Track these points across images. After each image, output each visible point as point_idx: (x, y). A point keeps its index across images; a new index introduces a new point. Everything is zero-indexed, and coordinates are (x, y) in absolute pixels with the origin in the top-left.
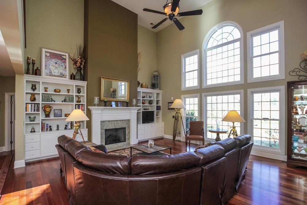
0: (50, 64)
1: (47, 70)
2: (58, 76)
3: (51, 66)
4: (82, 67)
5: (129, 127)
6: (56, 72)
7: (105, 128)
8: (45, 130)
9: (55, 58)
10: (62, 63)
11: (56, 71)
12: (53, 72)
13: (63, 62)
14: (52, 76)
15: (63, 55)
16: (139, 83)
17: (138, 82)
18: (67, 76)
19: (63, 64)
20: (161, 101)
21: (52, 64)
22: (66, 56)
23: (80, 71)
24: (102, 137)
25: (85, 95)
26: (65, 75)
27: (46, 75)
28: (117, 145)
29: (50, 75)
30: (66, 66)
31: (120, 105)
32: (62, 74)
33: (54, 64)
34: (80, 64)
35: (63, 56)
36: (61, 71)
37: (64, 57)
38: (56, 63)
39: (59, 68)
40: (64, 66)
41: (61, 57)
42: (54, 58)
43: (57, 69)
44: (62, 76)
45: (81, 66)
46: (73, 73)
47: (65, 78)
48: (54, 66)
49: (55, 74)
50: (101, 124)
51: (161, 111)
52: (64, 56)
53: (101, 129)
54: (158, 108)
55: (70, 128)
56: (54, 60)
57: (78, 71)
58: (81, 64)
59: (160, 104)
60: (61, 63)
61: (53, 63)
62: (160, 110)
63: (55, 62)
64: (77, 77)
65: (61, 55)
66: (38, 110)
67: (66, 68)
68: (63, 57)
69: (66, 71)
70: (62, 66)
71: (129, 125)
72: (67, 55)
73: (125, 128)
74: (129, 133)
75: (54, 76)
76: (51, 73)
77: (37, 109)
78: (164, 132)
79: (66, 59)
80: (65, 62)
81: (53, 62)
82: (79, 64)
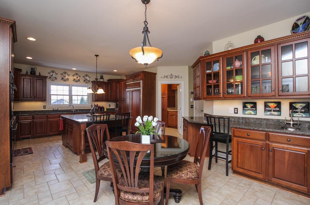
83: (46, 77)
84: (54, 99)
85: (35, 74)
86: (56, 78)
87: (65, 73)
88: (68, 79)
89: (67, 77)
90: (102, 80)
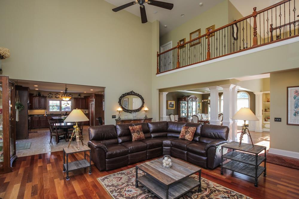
83: (46, 97)
84: (51, 108)
85: (40, 95)
86: (52, 97)
87: (57, 94)
88: (59, 97)
89: (58, 96)
90: (79, 97)
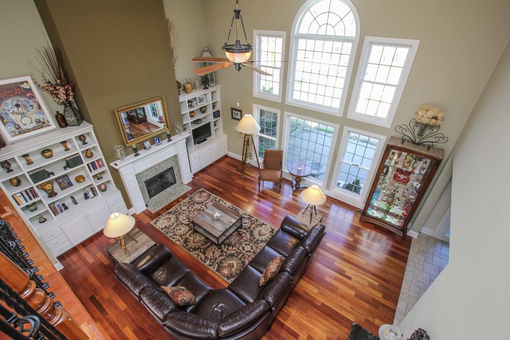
0: (8, 112)
1: (9, 125)
2: (34, 129)
3: (11, 116)
4: (71, 99)
5: (177, 164)
6: (27, 122)
7: (145, 180)
8: (60, 212)
9: (10, 97)
10: (28, 100)
11: (26, 120)
12: (21, 125)
13: (29, 98)
14: (25, 132)
15: (22, 83)
16: (179, 85)
17: (177, 82)
18: (50, 121)
19: (31, 103)
20: (220, 102)
21: (11, 111)
22: (27, 82)
23: (71, 106)
24: (143, 192)
25: (97, 144)
26: (46, 120)
27: (13, 136)
28: (165, 192)
29: (20, 133)
30: (38, 103)
31: (158, 141)
32: (40, 122)
33: (15, 109)
34: (67, 97)
35: (22, 86)
36: (35, 117)
37: (25, 86)
38: (18, 106)
39: (29, 113)
40: (35, 105)
41: (21, 88)
42: (8, 97)
43: (26, 117)
44: (41, 124)
45: (69, 98)
46: (58, 112)
47: (49, 125)
48: (18, 114)
49: (27, 127)
50: (137, 178)
51: (221, 117)
52: (25, 84)
53: (139, 184)
54: (216, 114)
55: (92, 196)
56: (9, 101)
57: (66, 106)
58: (67, 95)
59: (219, 107)
60: (26, 101)
61: (12, 108)
62: (219, 116)
63: (14, 104)
64: (69, 119)
65: (17, 86)
66: (35, 195)
67: (40, 107)
68: (23, 88)
69: (43, 114)
70: (31, 106)
71: (178, 161)
72: (28, 79)
73: (172, 168)
74: (179, 170)
75: (29, 131)
76: (19, 127)
77: (33, 195)
78: (227, 149)
79: (30, 89)
80: (32, 97)
81: (10, 107)
82: (65, 96)
